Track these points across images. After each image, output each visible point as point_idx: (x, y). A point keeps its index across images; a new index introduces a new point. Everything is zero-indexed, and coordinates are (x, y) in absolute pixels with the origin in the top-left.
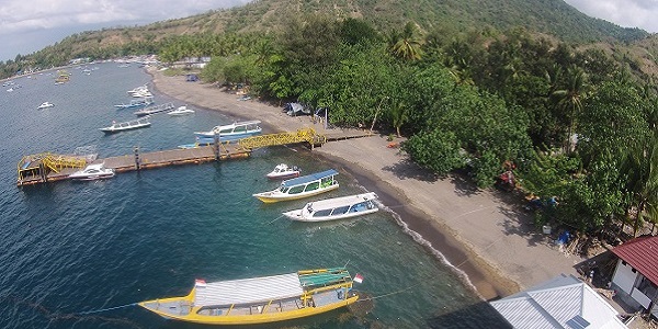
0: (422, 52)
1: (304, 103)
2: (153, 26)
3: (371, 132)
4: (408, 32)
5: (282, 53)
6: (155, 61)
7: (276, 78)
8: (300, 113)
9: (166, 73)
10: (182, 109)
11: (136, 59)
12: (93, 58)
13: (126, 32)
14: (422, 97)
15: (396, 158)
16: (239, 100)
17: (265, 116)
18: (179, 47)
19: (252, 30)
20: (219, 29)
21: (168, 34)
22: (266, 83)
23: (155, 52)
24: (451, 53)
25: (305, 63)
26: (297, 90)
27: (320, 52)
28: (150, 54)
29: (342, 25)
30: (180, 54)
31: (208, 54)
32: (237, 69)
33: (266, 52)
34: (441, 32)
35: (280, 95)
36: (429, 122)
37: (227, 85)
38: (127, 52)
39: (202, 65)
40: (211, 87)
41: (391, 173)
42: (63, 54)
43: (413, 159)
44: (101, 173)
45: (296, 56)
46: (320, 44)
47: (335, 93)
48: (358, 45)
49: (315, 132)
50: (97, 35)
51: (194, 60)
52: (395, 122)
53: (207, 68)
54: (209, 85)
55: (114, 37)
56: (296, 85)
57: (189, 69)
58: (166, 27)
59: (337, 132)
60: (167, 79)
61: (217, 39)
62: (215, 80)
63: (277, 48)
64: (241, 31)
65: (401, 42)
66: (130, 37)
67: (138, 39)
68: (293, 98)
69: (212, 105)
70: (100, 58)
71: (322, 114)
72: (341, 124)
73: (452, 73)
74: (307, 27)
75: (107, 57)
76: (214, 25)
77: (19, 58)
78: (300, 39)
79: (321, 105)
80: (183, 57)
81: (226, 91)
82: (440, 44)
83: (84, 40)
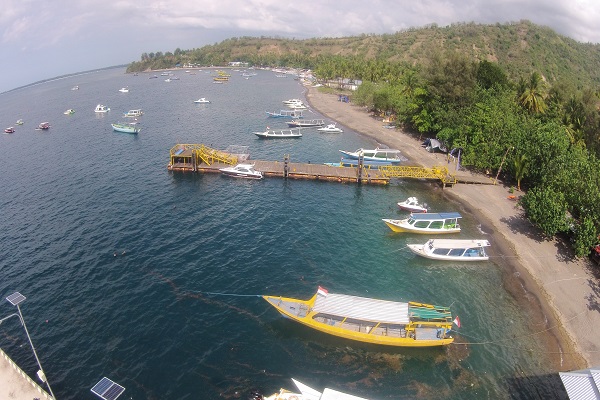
0: (545, 106)
1: (441, 140)
2: (310, 42)
3: (496, 181)
4: (534, 83)
5: (426, 87)
6: (310, 76)
7: (419, 110)
8: (437, 150)
9: (320, 89)
10: (331, 127)
11: (293, 72)
12: (252, 64)
13: (284, 43)
14: (542, 152)
15: (513, 211)
16: (384, 128)
17: (407, 147)
18: (333, 67)
19: (401, 60)
20: (371, 54)
21: (324, 51)
22: (409, 114)
23: (311, 67)
24: (569, 111)
25: (445, 100)
26: (437, 126)
27: (458, 91)
28: (306, 69)
29: (478, 66)
30: (334, 73)
31: (360, 77)
32: (385, 96)
33: (411, 84)
34: (562, 87)
35: (421, 129)
36: (544, 178)
37: (375, 111)
38: (284, 63)
39: (354, 88)
40: (359, 110)
41: (506, 224)
42: (223, 55)
43: (527, 215)
44: (250, 173)
45: (437, 92)
46: (459, 83)
47: (469, 135)
48: (491, 89)
49: (449, 172)
50: (256, 42)
51: (346, 81)
52: (517, 174)
53: (358, 91)
54: (358, 108)
55: (273, 47)
56: (436, 121)
57: (342, 90)
58: (322, 45)
59: (467, 175)
60: (320, 96)
61: (369, 64)
62: (364, 104)
63: (422, 82)
64: (390, 60)
65: (527, 91)
66: (288, 48)
67: (295, 52)
68: (432, 134)
69: (360, 128)
70: (258, 64)
71: (455, 154)
72: (471, 168)
73: (568, 131)
74: (448, 64)
75: (265, 65)
76: (366, 50)
77: (178, 51)
78: (441, 75)
79: (456, 145)
80: (337, 77)
81: (373, 116)
82: (561, 100)
83: (243, 45)
